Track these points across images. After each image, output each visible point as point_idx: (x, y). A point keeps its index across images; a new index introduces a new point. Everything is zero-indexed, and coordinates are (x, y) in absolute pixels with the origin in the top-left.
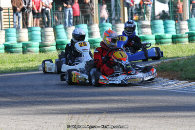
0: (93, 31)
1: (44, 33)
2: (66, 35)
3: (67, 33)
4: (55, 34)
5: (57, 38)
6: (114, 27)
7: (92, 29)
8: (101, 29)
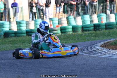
0: (93, 19)
1: (61, 22)
2: (76, 23)
3: (76, 21)
4: (67, 22)
5: (69, 25)
6: (107, 16)
7: (93, 18)
8: (99, 18)
